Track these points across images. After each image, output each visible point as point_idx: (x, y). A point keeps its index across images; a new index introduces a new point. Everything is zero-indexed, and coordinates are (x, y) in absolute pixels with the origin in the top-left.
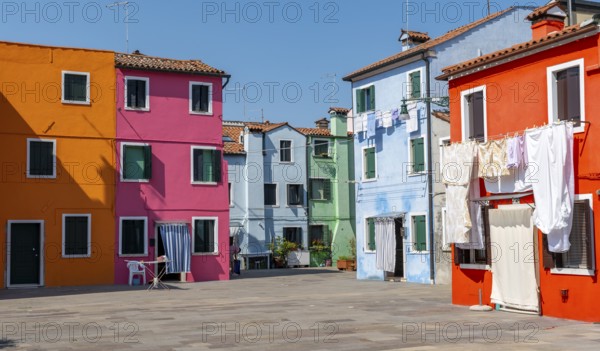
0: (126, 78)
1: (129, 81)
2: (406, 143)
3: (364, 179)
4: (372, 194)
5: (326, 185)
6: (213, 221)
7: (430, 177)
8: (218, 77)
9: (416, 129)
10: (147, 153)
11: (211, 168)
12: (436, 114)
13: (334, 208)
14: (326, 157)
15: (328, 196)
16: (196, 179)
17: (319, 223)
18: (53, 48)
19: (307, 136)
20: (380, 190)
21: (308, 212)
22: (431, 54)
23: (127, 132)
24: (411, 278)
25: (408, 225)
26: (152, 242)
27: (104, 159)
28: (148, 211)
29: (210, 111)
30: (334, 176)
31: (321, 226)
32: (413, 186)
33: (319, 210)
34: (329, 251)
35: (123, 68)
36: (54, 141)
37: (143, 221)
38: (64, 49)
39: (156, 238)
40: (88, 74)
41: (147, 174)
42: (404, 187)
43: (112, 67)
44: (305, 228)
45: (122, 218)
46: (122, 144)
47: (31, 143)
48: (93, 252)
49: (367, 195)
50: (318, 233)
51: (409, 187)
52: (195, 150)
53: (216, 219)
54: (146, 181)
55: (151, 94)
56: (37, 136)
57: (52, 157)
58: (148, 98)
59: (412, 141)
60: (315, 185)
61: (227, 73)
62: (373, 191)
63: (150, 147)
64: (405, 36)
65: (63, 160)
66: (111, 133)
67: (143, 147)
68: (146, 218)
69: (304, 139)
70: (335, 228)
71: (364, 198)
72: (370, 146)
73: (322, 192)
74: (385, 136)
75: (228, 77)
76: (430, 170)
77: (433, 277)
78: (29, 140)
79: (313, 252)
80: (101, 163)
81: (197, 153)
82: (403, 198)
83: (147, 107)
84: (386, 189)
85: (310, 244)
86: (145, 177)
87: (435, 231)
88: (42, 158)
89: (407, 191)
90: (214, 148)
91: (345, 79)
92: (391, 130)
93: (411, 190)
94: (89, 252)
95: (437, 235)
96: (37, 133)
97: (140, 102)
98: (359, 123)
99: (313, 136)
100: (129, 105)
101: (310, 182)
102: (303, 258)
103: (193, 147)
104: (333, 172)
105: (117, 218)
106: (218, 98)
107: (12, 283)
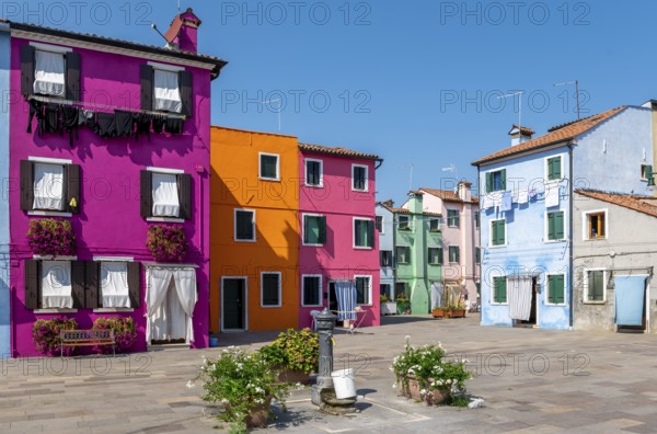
0: (306, 159)
1: (308, 162)
2: (542, 216)
3: (491, 245)
4: (501, 258)
5: (407, 251)
6: (367, 279)
7: (571, 243)
8: (372, 161)
9: (557, 204)
10: (321, 222)
11: (366, 235)
12: (577, 191)
13: (412, 270)
14: (408, 229)
15: (408, 260)
16: (356, 244)
17: (402, 281)
18: (252, 133)
19: (394, 213)
20: (512, 254)
21: (395, 272)
22: (574, 142)
23: (308, 205)
24: (543, 324)
25: (543, 282)
26: (325, 295)
27: (287, 223)
28: (322, 270)
29: (366, 189)
30: (412, 244)
31: (403, 284)
32: (549, 251)
33: (402, 271)
34: (408, 302)
35: (305, 152)
36: (254, 211)
37: (318, 278)
38: (260, 134)
39: (328, 291)
40: (278, 156)
41: (322, 239)
42: (539, 252)
43: (296, 150)
44: (392, 284)
45: (304, 276)
46: (304, 214)
47: (238, 212)
48: (283, 303)
49: (494, 258)
50: (401, 288)
51: (545, 252)
52: (356, 221)
53: (371, 277)
54: (321, 245)
55: (324, 173)
56: (241, 207)
57: (251, 225)
58: (321, 176)
59: (549, 214)
60: (399, 251)
61: (380, 157)
62: (502, 255)
63: (325, 218)
64: (515, 131)
65: (260, 229)
66: (295, 205)
67: (318, 218)
68: (320, 276)
69: (392, 215)
70: (414, 285)
71: (491, 261)
72: (499, 219)
73: (403, 257)
74: (517, 210)
75: (381, 161)
76: (571, 237)
77: (571, 324)
78: (236, 210)
79: (399, 303)
80: (285, 226)
81: (357, 222)
82: (537, 260)
83: (321, 184)
84: (516, 254)
85: (396, 297)
86: (319, 242)
87: (575, 286)
88: (245, 225)
89: (542, 255)
90: (369, 219)
91: (473, 164)
92: (524, 206)
93: (547, 254)
94: (280, 303)
95: (577, 291)
96: (242, 203)
97: (315, 181)
98: (489, 200)
99: (398, 213)
100: (308, 182)
101: (396, 248)
102: (392, 308)
103: (354, 218)
104: (412, 241)
105: (300, 276)
106: (372, 178)
107: (225, 327)
